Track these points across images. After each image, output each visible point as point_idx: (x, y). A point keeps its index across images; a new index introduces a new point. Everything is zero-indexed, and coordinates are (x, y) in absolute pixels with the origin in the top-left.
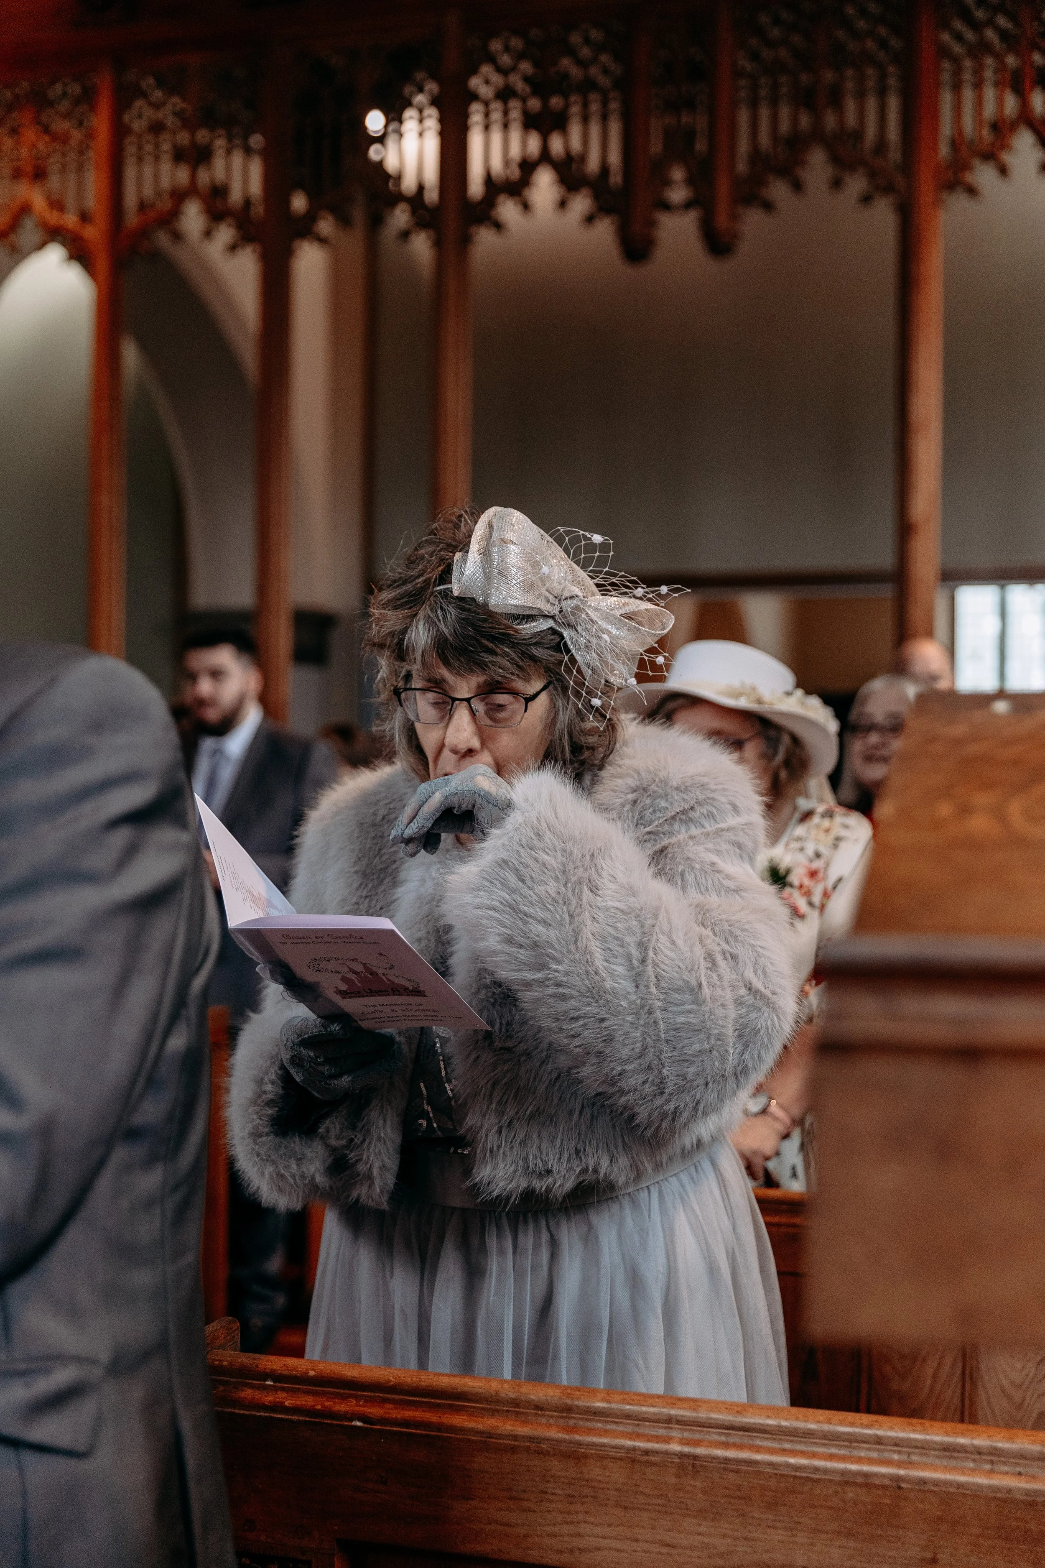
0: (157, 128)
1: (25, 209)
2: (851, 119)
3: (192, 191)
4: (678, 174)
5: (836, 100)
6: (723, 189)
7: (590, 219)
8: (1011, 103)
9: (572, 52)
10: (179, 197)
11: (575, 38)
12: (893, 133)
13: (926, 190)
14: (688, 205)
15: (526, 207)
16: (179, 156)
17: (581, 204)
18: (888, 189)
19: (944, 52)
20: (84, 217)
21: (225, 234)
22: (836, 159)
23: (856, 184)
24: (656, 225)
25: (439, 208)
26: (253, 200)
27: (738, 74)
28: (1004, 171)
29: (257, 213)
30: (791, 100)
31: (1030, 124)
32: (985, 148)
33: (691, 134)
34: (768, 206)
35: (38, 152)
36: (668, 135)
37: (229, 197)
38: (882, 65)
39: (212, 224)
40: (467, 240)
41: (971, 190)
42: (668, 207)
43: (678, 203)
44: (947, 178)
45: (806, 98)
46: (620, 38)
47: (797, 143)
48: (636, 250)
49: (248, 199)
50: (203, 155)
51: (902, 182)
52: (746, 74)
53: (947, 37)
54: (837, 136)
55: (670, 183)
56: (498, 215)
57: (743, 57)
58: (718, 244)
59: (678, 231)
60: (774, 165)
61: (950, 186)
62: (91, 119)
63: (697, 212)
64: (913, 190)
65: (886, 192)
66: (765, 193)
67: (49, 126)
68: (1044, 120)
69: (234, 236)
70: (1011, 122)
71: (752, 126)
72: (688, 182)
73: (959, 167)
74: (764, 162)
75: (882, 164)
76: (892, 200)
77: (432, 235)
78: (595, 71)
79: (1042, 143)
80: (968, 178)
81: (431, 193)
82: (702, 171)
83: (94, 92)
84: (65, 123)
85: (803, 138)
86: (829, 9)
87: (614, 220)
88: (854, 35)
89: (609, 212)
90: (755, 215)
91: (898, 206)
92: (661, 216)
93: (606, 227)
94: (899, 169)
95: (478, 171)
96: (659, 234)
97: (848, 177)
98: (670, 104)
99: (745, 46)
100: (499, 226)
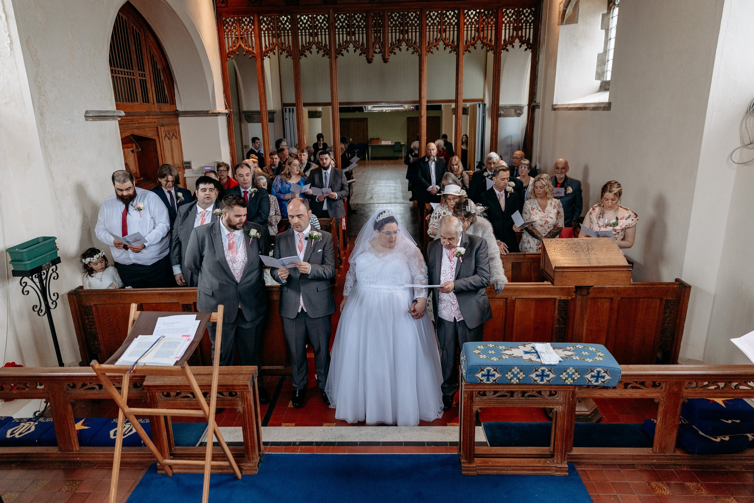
0: (268, 29)
1: (240, 45)
2: (410, 37)
3: (277, 44)
4: (377, 46)
5: (407, 32)
6: (386, 49)
7: (360, 54)
8: (439, 35)
9: (356, 19)
10: (274, 45)
11: (356, 16)
12: (418, 40)
13: (424, 52)
14: (379, 53)
15: (347, 51)
16: (273, 36)
17: (358, 51)
18: (417, 51)
19: (427, 24)
20: (253, 48)
22: (407, 45)
23: (411, 50)
24: (373, 56)
25: (330, 50)
26: (290, 46)
27: (389, 26)
28: (437, 49)
29: (291, 49)
30: (399, 32)
31: (442, 40)
32: (434, 44)
33: (380, 37)
34: (395, 53)
35: (241, 33)
36: (376, 38)
37: (285, 46)
38: (416, 27)
39: (282, 51)
40: (336, 57)
41: (432, 53)
42: (376, 53)
43: (378, 52)
44: (428, 50)
45: (401, 32)
46: (365, 17)
47: (400, 41)
48: (369, 61)
49: (289, 46)
50: (279, 36)
51: (419, 50)
52: (391, 27)
53: (428, 22)
54: (407, 40)
55: (376, 48)
56: (342, 52)
57: (389, 23)
58: (385, 60)
59: (378, 58)
60: (396, 45)
61: (428, 52)
62: (253, 27)
63: (381, 54)
64: (421, 52)
65: (416, 52)
66: (394, 51)
67: (244, 28)
68: (445, 39)
69: (287, 54)
70: (439, 39)
71: (392, 37)
72: (379, 48)
73: (430, 48)
74: (394, 45)
75: (416, 46)
76: (418, 54)
77: (328, 56)
78: (360, 24)
79: (445, 44)
80: (431, 50)
81: (328, 47)
82: (382, 45)
83: (253, 21)
84: (247, 27)
85: (401, 40)
86: (406, 14)
87: (365, 55)
88: (410, 20)
89: (364, 53)
90: (392, 55)
91: (419, 55)
92: (374, 54)
93: (364, 56)
94: (419, 47)
95: (337, 43)
96: (374, 58)
97: (410, 48)
98: (376, 32)
99: (390, 21)
100: (342, 55)
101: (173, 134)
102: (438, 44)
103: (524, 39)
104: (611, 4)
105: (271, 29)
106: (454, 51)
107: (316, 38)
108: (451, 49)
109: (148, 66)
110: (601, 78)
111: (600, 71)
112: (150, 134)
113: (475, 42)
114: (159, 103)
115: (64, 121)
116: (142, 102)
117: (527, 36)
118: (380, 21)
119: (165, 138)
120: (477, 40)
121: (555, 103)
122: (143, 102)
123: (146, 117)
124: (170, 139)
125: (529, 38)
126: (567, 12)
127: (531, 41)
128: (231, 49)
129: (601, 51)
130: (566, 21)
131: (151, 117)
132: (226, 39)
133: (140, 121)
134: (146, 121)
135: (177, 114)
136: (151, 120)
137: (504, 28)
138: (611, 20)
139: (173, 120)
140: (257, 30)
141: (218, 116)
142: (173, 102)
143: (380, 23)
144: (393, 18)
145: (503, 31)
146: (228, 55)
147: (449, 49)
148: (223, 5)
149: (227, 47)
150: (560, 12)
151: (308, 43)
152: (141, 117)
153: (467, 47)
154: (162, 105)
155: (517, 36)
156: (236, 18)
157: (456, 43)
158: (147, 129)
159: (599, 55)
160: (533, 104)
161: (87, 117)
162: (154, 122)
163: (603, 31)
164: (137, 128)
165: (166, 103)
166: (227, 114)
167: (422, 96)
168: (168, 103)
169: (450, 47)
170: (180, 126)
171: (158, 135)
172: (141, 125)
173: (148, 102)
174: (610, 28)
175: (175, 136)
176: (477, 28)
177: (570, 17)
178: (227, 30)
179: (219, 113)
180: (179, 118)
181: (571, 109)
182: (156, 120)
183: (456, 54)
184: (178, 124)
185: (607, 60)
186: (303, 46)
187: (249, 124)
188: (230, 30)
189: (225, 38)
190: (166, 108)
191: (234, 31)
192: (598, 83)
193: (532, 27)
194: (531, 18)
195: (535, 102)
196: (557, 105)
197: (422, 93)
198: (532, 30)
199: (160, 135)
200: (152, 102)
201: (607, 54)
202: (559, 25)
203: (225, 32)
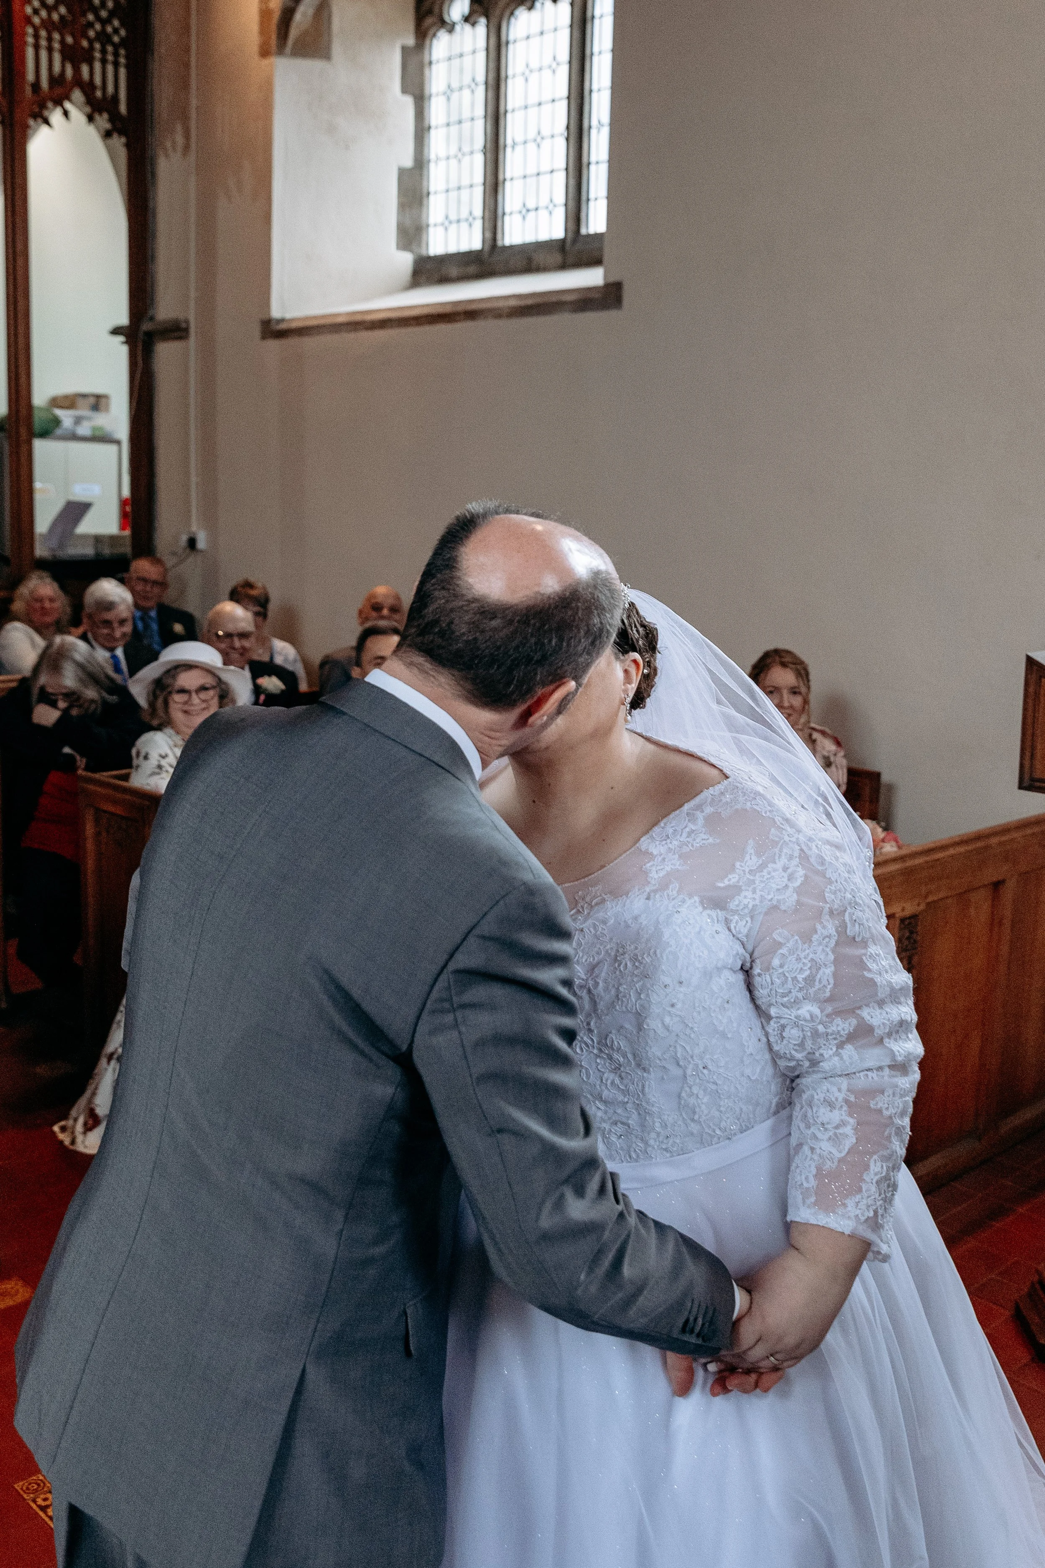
103: (99, 94)
104: (429, 21)
110: (414, 247)
111: (408, 222)
117: (110, 89)
121: (276, 312)
125: (115, 98)
126: (298, 17)
127: (123, 108)
129: (408, 162)
130: (295, 44)
137: (30, 40)
138: (427, 71)
145: (30, 52)
150: (265, 14)
155: (78, 81)
159: (402, 172)
160: (146, 326)
163: (408, 102)
174: (427, 92)
177: (305, 34)
181: (384, 324)
185: (425, 191)
192: (405, 260)
193: (122, 60)
194: (117, 30)
195: (152, 319)
196: (282, 320)
198: (122, 72)
201: (425, 173)
202: (265, 53)
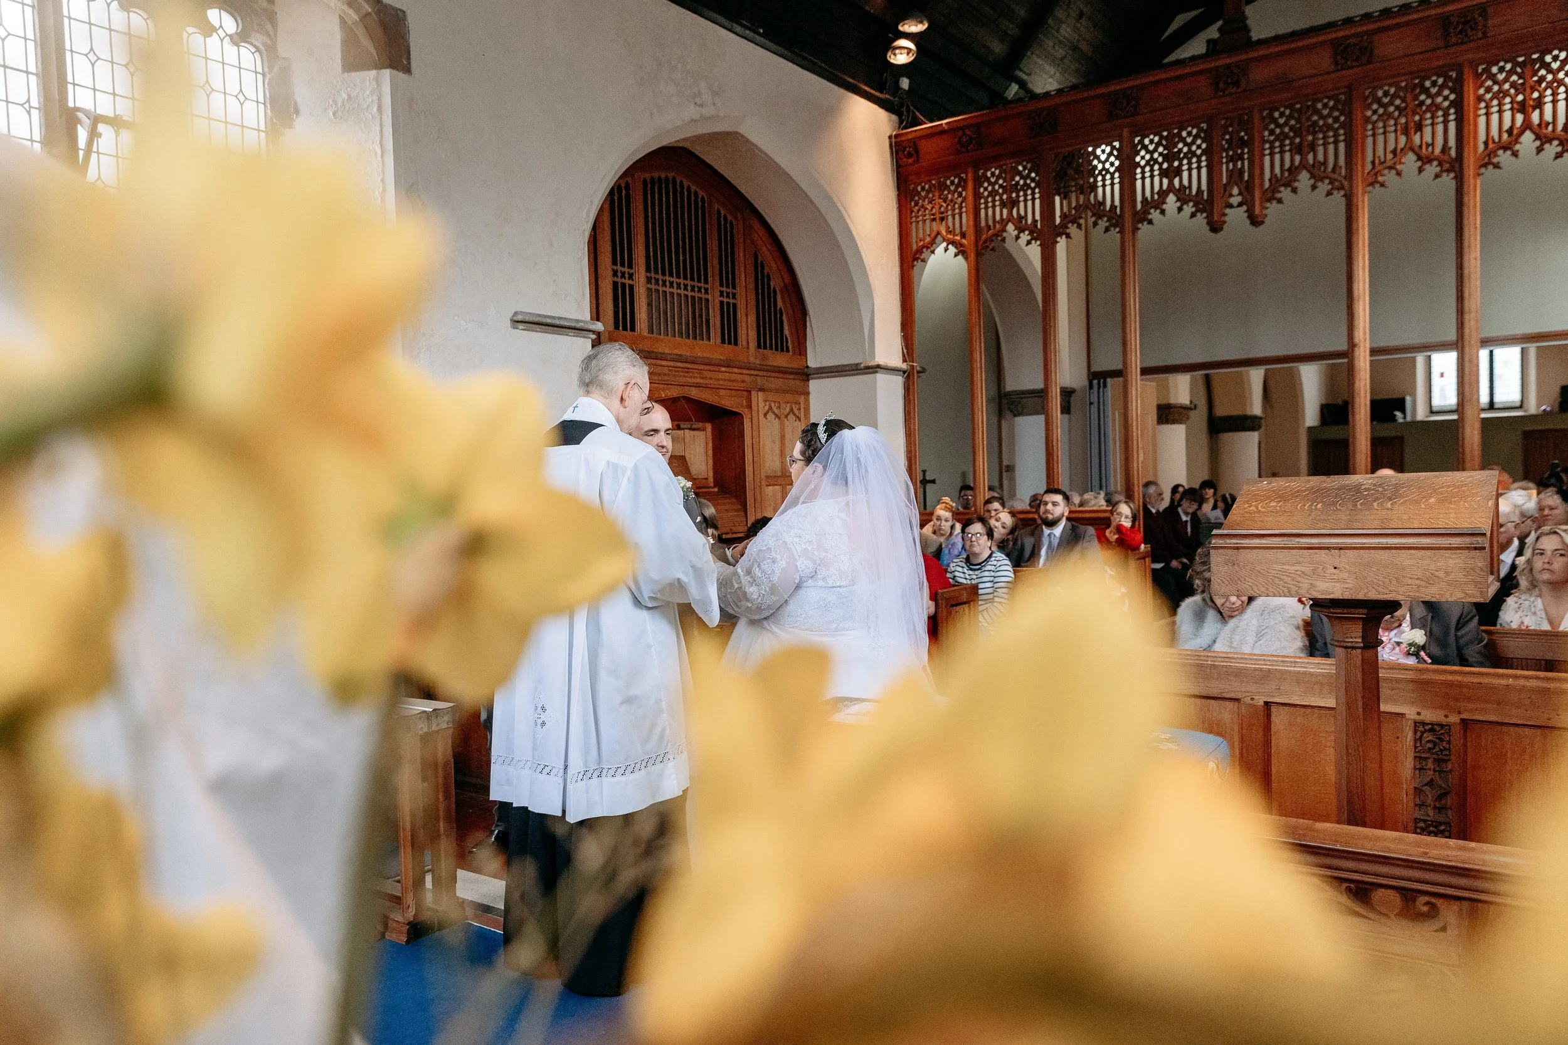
0: (993, 193)
1: (938, 233)
2: (1321, 157)
3: (1010, 219)
4: (1235, 191)
5: (1313, 147)
6: (1257, 195)
7: (1193, 215)
8: (1403, 140)
9: (1183, 140)
10: (1004, 223)
11: (1184, 134)
12: (1342, 161)
13: (1359, 187)
14: (1240, 205)
15: (1163, 212)
16: (1003, 204)
17: (1189, 209)
18: (1342, 188)
19: (1367, 120)
20: (963, 235)
21: (1025, 237)
22: (1313, 176)
23: (1324, 187)
24: (1225, 215)
25: (1122, 216)
26: (1037, 221)
27: (1264, 142)
28: (1399, 174)
29: (1039, 226)
30: (1290, 150)
31: (1412, 150)
32: (1389, 164)
33: (1241, 172)
34: (1280, 201)
35: (942, 209)
36: (1230, 174)
37: (1026, 221)
38: (1336, 130)
39: (1019, 233)
40: (1135, 229)
41: (1382, 185)
42: (1231, 206)
43: (1235, 204)
44: (1370, 180)
45: (1298, 149)
46: (1205, 132)
47: (1293, 171)
48: (1215, 227)
49: (1035, 221)
50: (1014, 203)
51: (1346, 183)
52: (1268, 141)
53: (1369, 113)
54: (1313, 166)
55: (1231, 195)
56: (1150, 217)
57: (1266, 133)
58: (1255, 221)
59: (1236, 217)
60: (1282, 182)
61: (1372, 184)
62: (964, 193)
63: (1245, 208)
64: (1351, 187)
65: (1338, 189)
66: (1278, 195)
67: (947, 198)
68: (1420, 147)
69: (1029, 238)
70: (1402, 150)
71: (1271, 165)
72: (1240, 194)
73: (1376, 174)
74: (1277, 180)
75: (1336, 176)
76: (1342, 193)
77: (1117, 230)
78: (1194, 148)
79: (1419, 158)
80: (1380, 179)
81: (1118, 210)
82: (1247, 188)
83: (965, 181)
84: (954, 195)
85: (1296, 168)
86: (1308, 106)
87: (1205, 215)
88: (1322, 117)
89: (1202, 211)
90: (1273, 206)
91: (1345, 196)
92: (1227, 211)
93: (1201, 218)
94: (1345, 178)
95: (1139, 198)
96: (1226, 219)
97: (1320, 184)
98: (1231, 159)
99: (1267, 129)
100: (1150, 222)
101: (792, 410)
102: (1400, 163)
105: (1001, 191)
106: (1448, 171)
107: (1092, 195)
108: (1438, 169)
109: (744, 280)
112: (728, 402)
113: (1514, 138)
114: (765, 348)
115: (463, 323)
116: (719, 340)
118: (1242, 134)
119: (765, 415)
120: (1522, 132)
122: (723, 342)
123: (723, 369)
124: (779, 418)
128: (922, 243)
131: (736, 370)
132: (914, 224)
133: (706, 374)
134: (720, 375)
135: (805, 375)
136: (740, 377)
139: (793, 383)
140: (970, 198)
141: (877, 372)
142: (801, 350)
143: (1243, 137)
144: (1275, 121)
146: (915, 254)
147: (1432, 169)
148: (911, 161)
149: (914, 240)
151: (1075, 208)
152: (708, 367)
153: (1489, 155)
154: (767, 352)
156: (934, 182)
157: (1453, 153)
158: (722, 392)
161: (516, 322)
162: (743, 382)
164: (698, 386)
165: (782, 350)
166: (904, 372)
167: (1356, 293)
168: (788, 351)
169: (1435, 163)
170: (811, 396)
171: (750, 407)
172: (708, 381)
173: (736, 344)
175: (794, 414)
176: (1518, 103)
178: (917, 208)
179: (878, 366)
180: (811, 382)
182: (748, 379)
183: (1455, 178)
184: (807, 394)
186: (1064, 216)
187: (1017, 419)
188: (923, 206)
189: (911, 223)
190: (778, 360)
191: (929, 207)
197: (1355, 286)
199: (754, 408)
200: (744, 343)
203: (912, 212)
